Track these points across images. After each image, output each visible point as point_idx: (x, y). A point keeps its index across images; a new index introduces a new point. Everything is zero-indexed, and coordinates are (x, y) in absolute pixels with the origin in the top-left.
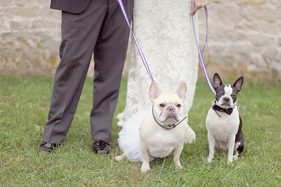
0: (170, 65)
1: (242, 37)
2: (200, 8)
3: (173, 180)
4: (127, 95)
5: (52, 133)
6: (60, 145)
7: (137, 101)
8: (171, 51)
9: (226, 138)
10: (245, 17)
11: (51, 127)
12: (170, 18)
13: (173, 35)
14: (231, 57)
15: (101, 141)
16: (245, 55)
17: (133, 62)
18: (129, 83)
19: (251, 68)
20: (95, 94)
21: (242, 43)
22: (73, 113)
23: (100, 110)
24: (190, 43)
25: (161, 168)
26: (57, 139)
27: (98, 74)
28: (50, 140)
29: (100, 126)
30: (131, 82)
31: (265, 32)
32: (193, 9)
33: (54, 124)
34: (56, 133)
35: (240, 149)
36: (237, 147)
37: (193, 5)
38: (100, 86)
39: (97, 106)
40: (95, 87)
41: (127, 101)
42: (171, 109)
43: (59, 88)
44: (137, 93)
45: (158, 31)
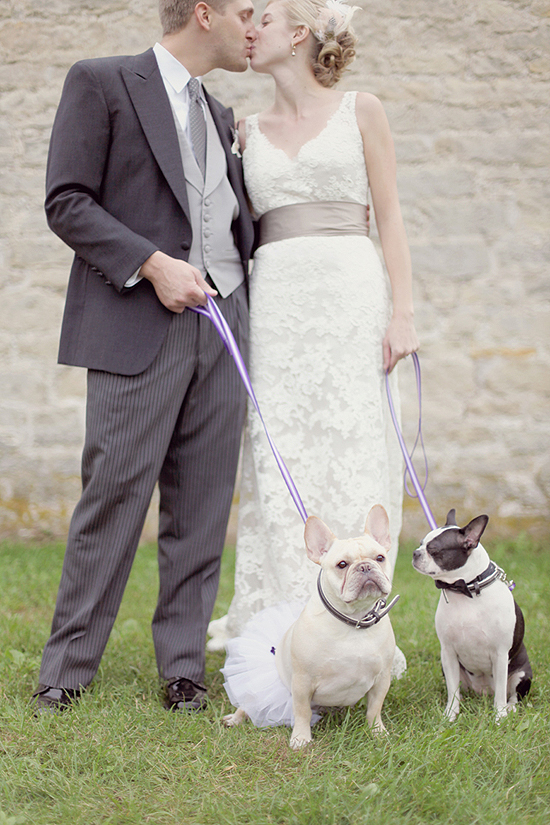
0: (338, 492)
1: (482, 435)
2: (403, 356)
3: (377, 759)
4: (238, 569)
5: (64, 663)
6: (84, 692)
7: (261, 582)
8: (340, 459)
9: (486, 661)
10: (487, 385)
11: (61, 651)
12: (335, 383)
13: (342, 422)
14: (458, 486)
15: (182, 680)
16: (491, 478)
17: (250, 490)
18: (241, 541)
19: (509, 509)
20: (163, 569)
21: (484, 450)
22: (114, 615)
23: (176, 606)
24: (383, 440)
25: (341, 734)
26: (74, 680)
27: (168, 520)
28: (59, 681)
29: (178, 646)
30: (245, 537)
31: (538, 420)
32: (387, 361)
33: (67, 642)
34: (72, 664)
35: (524, 689)
36: (517, 681)
37: (387, 351)
38: (175, 548)
39: (169, 596)
40: (162, 552)
41: (237, 583)
42: (365, 570)
43: (81, 554)
44: (260, 563)
45: (307, 415)
